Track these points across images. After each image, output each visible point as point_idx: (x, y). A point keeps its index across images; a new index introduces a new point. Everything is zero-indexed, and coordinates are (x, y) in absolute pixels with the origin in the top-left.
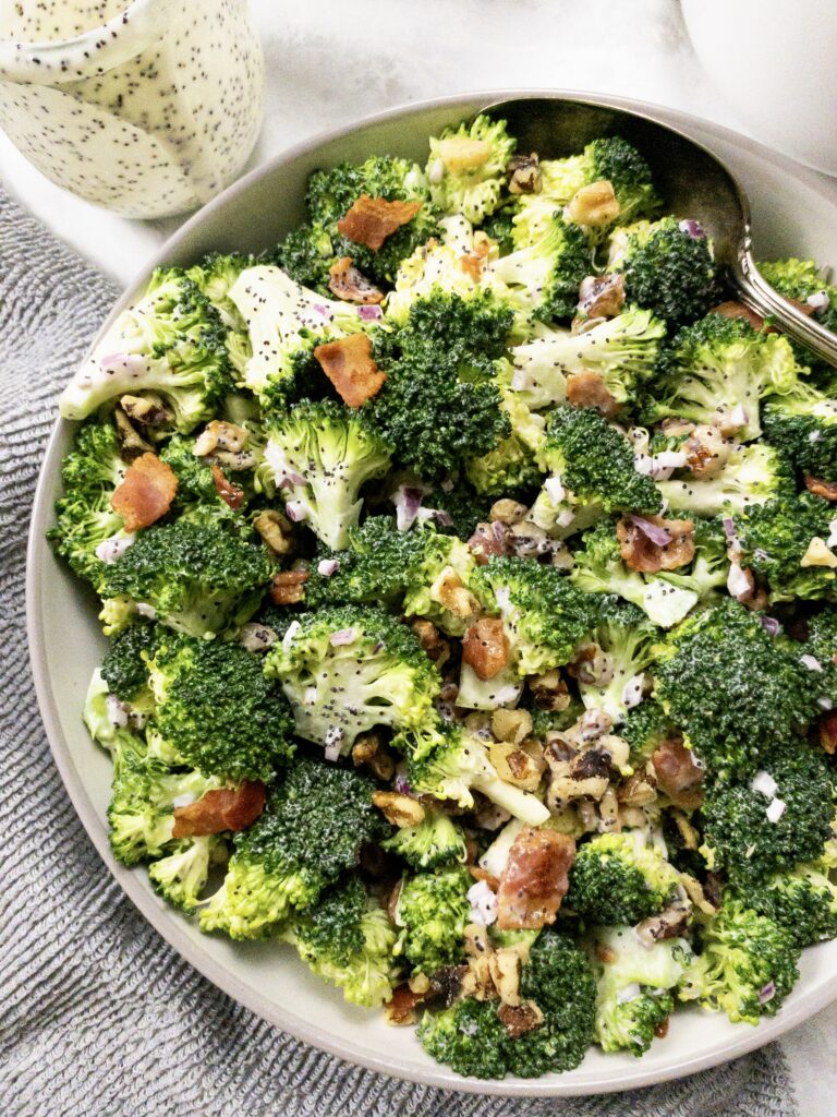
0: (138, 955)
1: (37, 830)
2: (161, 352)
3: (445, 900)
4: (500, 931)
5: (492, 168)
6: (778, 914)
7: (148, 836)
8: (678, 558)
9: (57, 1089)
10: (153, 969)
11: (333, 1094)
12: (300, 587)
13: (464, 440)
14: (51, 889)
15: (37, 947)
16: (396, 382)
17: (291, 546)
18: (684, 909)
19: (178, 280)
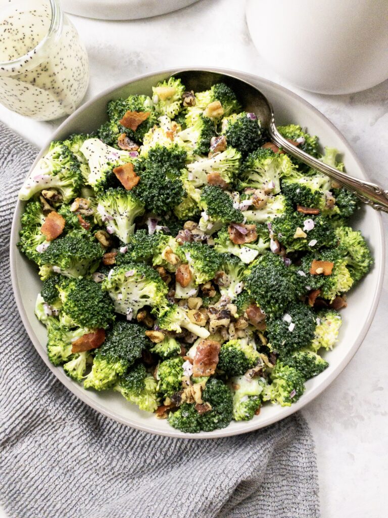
0: (61, 404)
1: (19, 359)
2: (56, 173)
3: (174, 368)
4: (194, 378)
5: (176, 97)
6: (297, 367)
7: (62, 353)
8: (251, 238)
9: (33, 459)
10: (67, 408)
11: (139, 451)
12: (114, 258)
13: (170, 200)
14: (26, 380)
15: (22, 403)
16: (144, 180)
17: (110, 244)
18: (261, 366)
19: (61, 146)
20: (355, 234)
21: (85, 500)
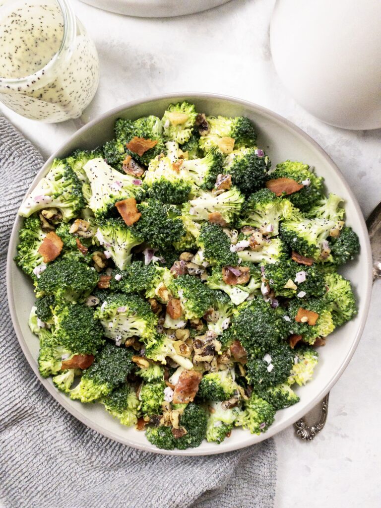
0: (49, 402)
1: (11, 359)
2: (57, 196)
3: (156, 393)
4: (174, 404)
5: (188, 125)
6: (270, 400)
7: (52, 369)
8: (243, 280)
9: (19, 446)
10: (54, 407)
11: (117, 449)
12: (108, 283)
13: (169, 239)
14: (16, 380)
15: (12, 400)
16: (145, 217)
17: (105, 265)
18: (237, 398)
19: (64, 165)
20: (344, 282)
21: (65, 484)
